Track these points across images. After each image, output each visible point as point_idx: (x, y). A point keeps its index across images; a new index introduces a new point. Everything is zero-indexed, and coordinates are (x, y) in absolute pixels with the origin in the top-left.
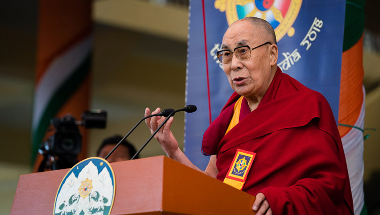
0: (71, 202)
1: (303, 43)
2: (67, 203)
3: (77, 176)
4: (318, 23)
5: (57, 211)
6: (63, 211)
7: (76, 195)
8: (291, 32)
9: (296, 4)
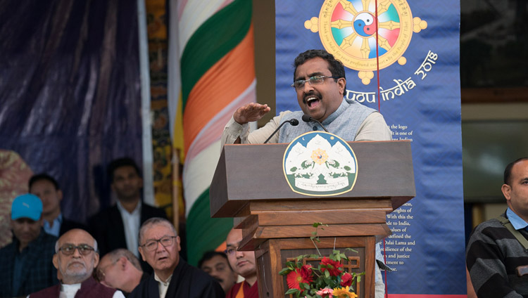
0: (304, 166)
1: (417, 72)
2: (299, 166)
3: (305, 145)
4: (432, 56)
5: (289, 172)
6: (297, 173)
7: (310, 161)
8: (403, 61)
9: (405, 36)
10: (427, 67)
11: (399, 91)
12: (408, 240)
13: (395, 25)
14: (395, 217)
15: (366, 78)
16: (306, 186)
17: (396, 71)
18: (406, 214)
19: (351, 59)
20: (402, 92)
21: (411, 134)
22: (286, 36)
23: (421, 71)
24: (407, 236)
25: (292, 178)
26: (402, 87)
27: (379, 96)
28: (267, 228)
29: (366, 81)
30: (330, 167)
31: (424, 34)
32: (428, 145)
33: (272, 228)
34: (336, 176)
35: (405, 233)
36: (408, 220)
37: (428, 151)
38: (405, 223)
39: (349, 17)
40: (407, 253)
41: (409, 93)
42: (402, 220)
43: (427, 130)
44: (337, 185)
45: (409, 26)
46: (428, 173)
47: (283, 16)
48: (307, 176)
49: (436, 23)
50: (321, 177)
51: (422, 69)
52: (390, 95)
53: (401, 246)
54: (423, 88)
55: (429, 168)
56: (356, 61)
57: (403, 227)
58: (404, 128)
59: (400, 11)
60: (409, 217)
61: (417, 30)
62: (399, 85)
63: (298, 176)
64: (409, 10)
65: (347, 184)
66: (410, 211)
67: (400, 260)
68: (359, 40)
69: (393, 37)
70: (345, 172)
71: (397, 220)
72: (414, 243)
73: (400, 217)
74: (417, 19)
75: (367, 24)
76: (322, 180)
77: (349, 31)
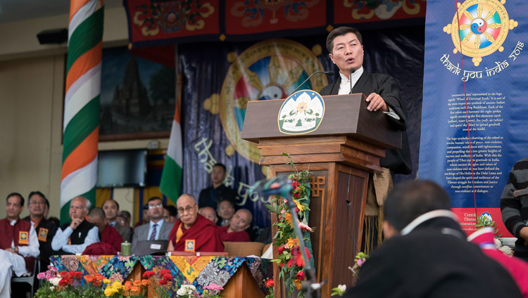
0: (291, 114)
1: (510, 56)
2: (288, 114)
3: (295, 100)
4: (520, 45)
5: (281, 119)
6: (285, 119)
7: (295, 111)
8: (501, 49)
9: (504, 32)
10: (517, 52)
11: (498, 70)
12: (497, 171)
13: (498, 25)
14: (490, 155)
15: (477, 62)
16: (289, 128)
17: (497, 56)
18: (497, 153)
19: (468, 50)
20: (500, 70)
21: (504, 98)
22: (431, 38)
23: (513, 56)
24: (497, 169)
25: (282, 122)
26: (500, 67)
27: (484, 74)
28: (267, 158)
29: (477, 64)
30: (307, 114)
31: (516, 30)
32: (514, 106)
33: (269, 158)
34: (309, 120)
35: (495, 167)
36: (498, 158)
37: (514, 110)
38: (496, 160)
39: (468, 22)
40: (496, 180)
41: (505, 71)
42: (494, 158)
43: (515, 96)
44: (308, 127)
45: (507, 25)
46: (513, 125)
47: (431, 25)
48: (291, 121)
49: (523, 23)
50: (300, 121)
51: (514, 54)
52: (492, 73)
53: (492, 176)
54: (513, 67)
55: (514, 122)
56: (471, 51)
57: (495, 162)
58: (500, 94)
59: (501, 16)
60: (499, 155)
61: (512, 28)
62: (499, 66)
63: (286, 121)
64: (507, 15)
65: (314, 126)
66: (500, 151)
67: (491, 185)
68: (474, 36)
69: (496, 34)
70: (315, 117)
71: (491, 158)
72: (501, 173)
73: (493, 155)
74: (512, 21)
75: (480, 26)
76: (299, 124)
77: (468, 31)
